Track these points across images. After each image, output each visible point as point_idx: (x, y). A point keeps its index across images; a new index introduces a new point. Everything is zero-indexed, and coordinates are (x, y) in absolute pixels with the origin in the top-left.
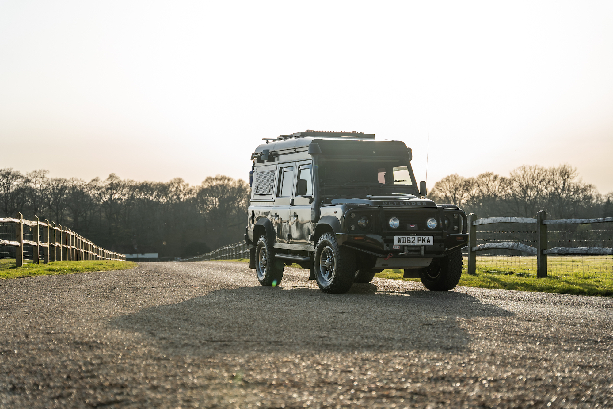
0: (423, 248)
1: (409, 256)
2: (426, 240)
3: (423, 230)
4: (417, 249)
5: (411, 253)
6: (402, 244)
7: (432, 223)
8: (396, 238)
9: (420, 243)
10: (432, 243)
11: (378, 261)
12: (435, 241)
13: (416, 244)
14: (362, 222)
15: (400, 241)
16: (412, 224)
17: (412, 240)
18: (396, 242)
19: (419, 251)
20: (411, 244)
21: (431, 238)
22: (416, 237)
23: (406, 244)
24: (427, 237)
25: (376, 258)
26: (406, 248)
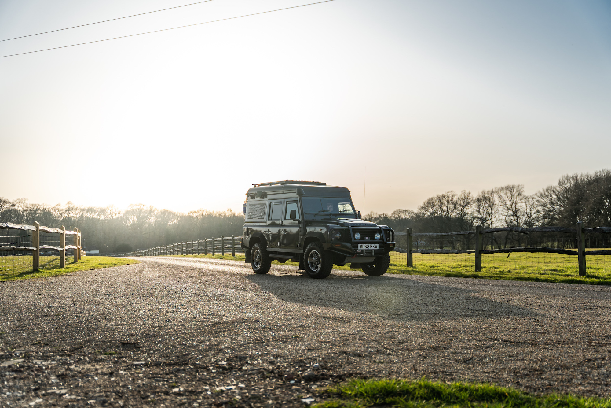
0: (373, 251)
1: (366, 256)
2: (375, 246)
3: (373, 241)
4: (370, 251)
5: (367, 254)
6: (362, 249)
7: (377, 236)
8: (359, 245)
9: (372, 248)
10: (378, 248)
11: (346, 259)
12: (380, 247)
13: (370, 249)
14: (338, 236)
15: (361, 247)
16: (367, 236)
17: (367, 246)
18: (359, 248)
19: (371, 253)
20: (367, 249)
21: (378, 245)
22: (370, 245)
23: (364, 249)
24: (375, 245)
25: (345, 257)
26: (364, 251)
